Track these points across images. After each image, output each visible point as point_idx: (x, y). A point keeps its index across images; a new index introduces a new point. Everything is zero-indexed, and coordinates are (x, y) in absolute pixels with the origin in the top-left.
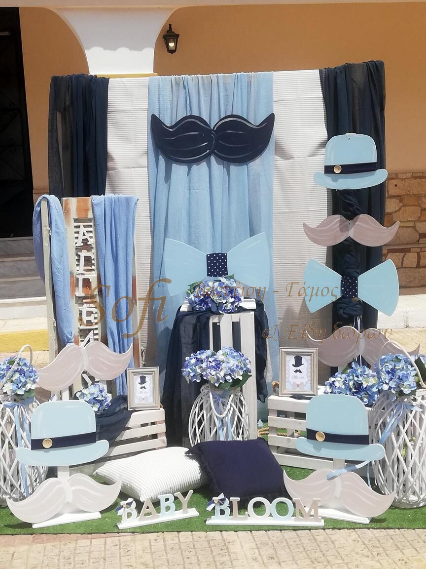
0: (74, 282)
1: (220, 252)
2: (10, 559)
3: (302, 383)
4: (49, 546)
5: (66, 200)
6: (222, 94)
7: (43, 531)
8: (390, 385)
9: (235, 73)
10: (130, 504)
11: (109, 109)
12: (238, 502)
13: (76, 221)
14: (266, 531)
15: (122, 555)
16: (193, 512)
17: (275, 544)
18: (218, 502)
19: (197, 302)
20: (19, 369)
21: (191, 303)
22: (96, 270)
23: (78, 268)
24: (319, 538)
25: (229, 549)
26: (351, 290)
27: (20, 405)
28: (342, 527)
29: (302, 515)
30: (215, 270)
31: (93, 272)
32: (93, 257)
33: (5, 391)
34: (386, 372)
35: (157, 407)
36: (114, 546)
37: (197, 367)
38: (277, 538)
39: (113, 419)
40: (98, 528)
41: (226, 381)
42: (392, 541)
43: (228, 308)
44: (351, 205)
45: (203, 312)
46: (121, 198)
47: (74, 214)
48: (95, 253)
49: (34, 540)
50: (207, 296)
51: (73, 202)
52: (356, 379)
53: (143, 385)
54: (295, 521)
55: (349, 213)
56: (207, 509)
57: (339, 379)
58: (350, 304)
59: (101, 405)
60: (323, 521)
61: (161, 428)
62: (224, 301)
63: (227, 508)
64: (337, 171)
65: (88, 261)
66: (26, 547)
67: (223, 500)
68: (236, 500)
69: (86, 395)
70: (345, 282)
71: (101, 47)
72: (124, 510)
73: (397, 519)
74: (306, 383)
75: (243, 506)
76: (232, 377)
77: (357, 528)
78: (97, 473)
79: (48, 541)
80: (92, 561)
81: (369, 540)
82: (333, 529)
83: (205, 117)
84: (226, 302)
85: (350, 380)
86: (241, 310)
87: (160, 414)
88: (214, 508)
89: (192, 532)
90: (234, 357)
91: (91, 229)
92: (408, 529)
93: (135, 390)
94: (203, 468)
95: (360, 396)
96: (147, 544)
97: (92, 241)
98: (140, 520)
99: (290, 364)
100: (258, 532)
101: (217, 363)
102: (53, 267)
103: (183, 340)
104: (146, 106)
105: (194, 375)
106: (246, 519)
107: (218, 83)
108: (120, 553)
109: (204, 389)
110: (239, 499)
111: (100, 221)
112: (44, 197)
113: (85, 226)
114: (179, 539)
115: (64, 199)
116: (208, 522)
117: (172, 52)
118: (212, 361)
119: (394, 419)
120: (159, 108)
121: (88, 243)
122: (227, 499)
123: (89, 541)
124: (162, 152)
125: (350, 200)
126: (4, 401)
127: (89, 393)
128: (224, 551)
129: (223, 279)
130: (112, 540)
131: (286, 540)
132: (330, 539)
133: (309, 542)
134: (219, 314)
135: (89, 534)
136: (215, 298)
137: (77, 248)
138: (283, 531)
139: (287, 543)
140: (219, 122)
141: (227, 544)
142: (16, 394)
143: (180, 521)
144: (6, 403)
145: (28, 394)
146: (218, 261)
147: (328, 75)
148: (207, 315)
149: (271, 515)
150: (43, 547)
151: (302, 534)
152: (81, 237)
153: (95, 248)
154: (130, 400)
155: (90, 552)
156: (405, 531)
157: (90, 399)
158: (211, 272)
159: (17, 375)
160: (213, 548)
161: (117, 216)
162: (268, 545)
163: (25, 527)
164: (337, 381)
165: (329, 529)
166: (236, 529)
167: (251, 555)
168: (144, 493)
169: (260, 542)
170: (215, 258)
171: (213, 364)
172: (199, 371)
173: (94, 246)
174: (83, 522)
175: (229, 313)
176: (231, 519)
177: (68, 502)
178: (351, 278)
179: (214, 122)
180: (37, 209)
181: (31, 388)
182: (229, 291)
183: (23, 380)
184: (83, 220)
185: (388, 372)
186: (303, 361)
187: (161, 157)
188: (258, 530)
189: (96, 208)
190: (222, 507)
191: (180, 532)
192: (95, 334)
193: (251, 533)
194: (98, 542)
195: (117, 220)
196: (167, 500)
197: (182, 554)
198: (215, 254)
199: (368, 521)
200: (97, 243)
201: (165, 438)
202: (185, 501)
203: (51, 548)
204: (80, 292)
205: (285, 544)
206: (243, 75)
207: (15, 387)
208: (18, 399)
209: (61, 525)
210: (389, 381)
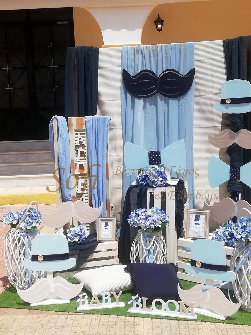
0: (74, 166)
1: (157, 150)
2: (12, 323)
3: (199, 231)
4: (35, 317)
5: (70, 119)
6: (164, 57)
7: (36, 308)
8: (242, 235)
9: (172, 43)
10: (84, 296)
11: (99, 66)
12: (146, 300)
13: (76, 130)
14: (161, 319)
15: (73, 326)
16: (122, 304)
17: (163, 328)
18: (135, 299)
19: (141, 180)
20: (30, 215)
21: (138, 180)
22: (87, 159)
23: (76, 158)
24: (191, 326)
25: (135, 328)
26: (235, 176)
27: (29, 235)
28: (207, 320)
29: (183, 311)
30: (153, 161)
31: (85, 160)
32: (85, 151)
33: (21, 227)
34: (242, 227)
35: (113, 240)
36: (71, 320)
37: (135, 218)
38: (166, 324)
39: (87, 246)
40: (66, 309)
41: (150, 227)
42: (235, 332)
43: (159, 184)
44: (237, 123)
45: (144, 185)
46: (101, 118)
47: (74, 127)
48: (87, 149)
49: (29, 312)
50: (147, 176)
51: (74, 120)
52: (230, 230)
53: (106, 227)
54: (180, 315)
55: (235, 128)
56: (128, 303)
57: (220, 230)
58: (235, 184)
59: (81, 237)
60: (196, 316)
61: (116, 253)
62: (156, 180)
63: (140, 304)
64: (228, 102)
65: (82, 154)
66: (23, 316)
67: (137, 299)
68: (145, 299)
69: (72, 231)
70: (232, 170)
71: (111, 29)
72: (81, 299)
73: (243, 319)
74: (202, 231)
75: (149, 304)
76: (154, 225)
77: (216, 322)
78: (74, 277)
79: (36, 314)
80: (56, 327)
81: (221, 330)
82: (202, 321)
83: (154, 71)
84: (157, 181)
85: (227, 231)
86: (167, 185)
87: (115, 245)
88: (132, 302)
89: (117, 316)
90: (157, 214)
91: (84, 136)
92: (248, 325)
93: (102, 230)
94: (132, 279)
95: (232, 241)
96: (90, 321)
97: (84, 143)
98: (90, 306)
99: (192, 220)
100: (156, 319)
101: (146, 216)
102: (59, 157)
103: (132, 202)
104: (120, 64)
105: (133, 223)
106: (151, 311)
107: (162, 50)
108: (73, 324)
109: (139, 232)
110: (147, 299)
111: (90, 131)
112: (55, 117)
113: (81, 134)
114: (109, 319)
115: (69, 118)
116: (129, 311)
117: (159, 30)
118: (144, 215)
119: (244, 257)
120: (127, 65)
121: (83, 144)
122: (140, 298)
123: (58, 316)
124: (129, 92)
125: (235, 120)
126: (21, 232)
127: (74, 230)
128: (132, 329)
129: (156, 167)
130: (71, 316)
131: (171, 326)
132: (198, 327)
133: (184, 328)
134: (153, 187)
135: (60, 312)
136: (151, 177)
137: (76, 146)
138: (171, 320)
139: (171, 328)
140: (161, 74)
141: (135, 325)
142: (26, 229)
143: (113, 308)
144: (21, 234)
145: (34, 229)
146: (155, 156)
147: (228, 44)
148: (146, 188)
149: (165, 310)
150: (32, 317)
151: (182, 322)
152: (79, 140)
153: (86, 147)
154: (98, 235)
155: (56, 322)
156: (246, 326)
157: (74, 234)
158: (151, 162)
159: (28, 218)
160: (126, 327)
161: (98, 128)
162: (159, 328)
163: (26, 305)
164: (219, 231)
165: (199, 321)
166: (143, 316)
167: (147, 333)
168: (95, 291)
169: (155, 326)
170: (153, 154)
171: (144, 217)
172: (136, 220)
173: (86, 145)
174: (60, 305)
175: (159, 187)
176: (142, 310)
177: (51, 292)
178: (236, 168)
179: (159, 73)
180: (51, 124)
181: (36, 226)
182: (160, 174)
183: (31, 221)
184: (79, 130)
185: (242, 228)
186: (200, 218)
187: (128, 94)
188: (156, 318)
189: (87, 123)
190: (137, 303)
191: (111, 315)
192: (86, 196)
193: (152, 320)
194: (63, 317)
195: (99, 131)
196: (106, 296)
197: (107, 328)
198: (154, 151)
199: (224, 319)
200: (88, 143)
201: (118, 259)
202: (117, 297)
203: (36, 318)
204: (77, 172)
205: (169, 328)
206: (177, 44)
207: (26, 225)
208: (28, 232)
209: (46, 305)
210: (242, 233)
